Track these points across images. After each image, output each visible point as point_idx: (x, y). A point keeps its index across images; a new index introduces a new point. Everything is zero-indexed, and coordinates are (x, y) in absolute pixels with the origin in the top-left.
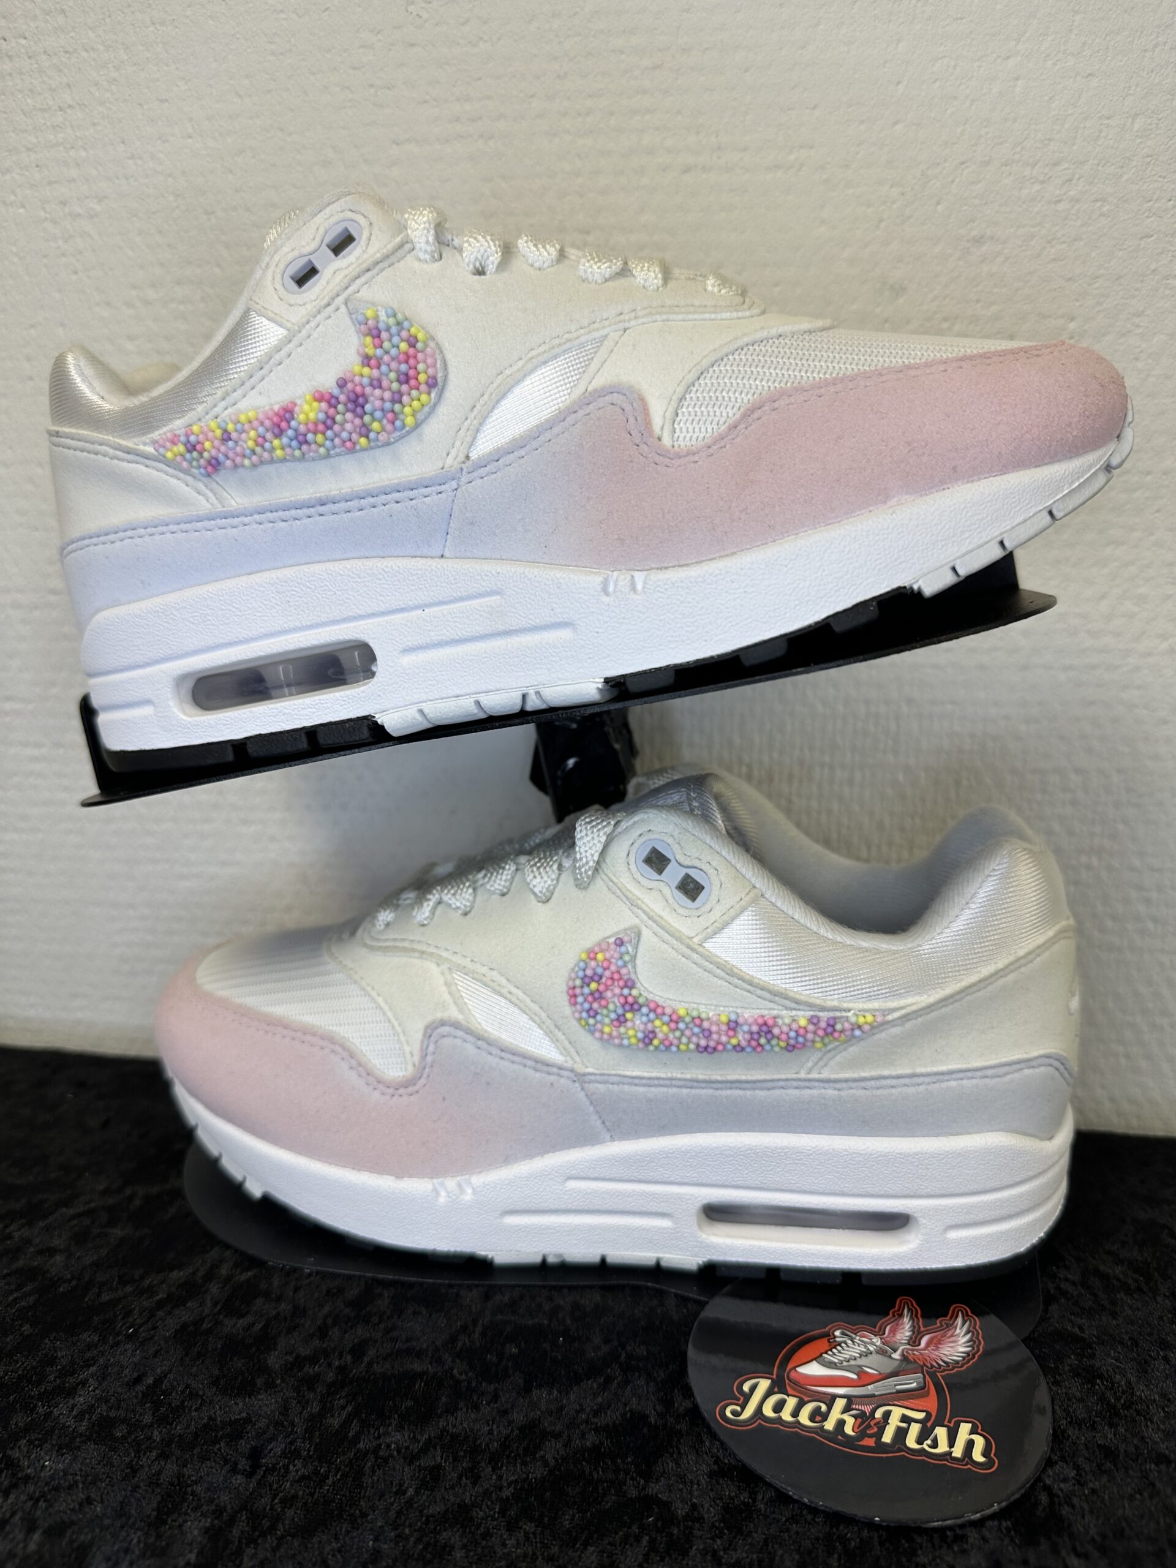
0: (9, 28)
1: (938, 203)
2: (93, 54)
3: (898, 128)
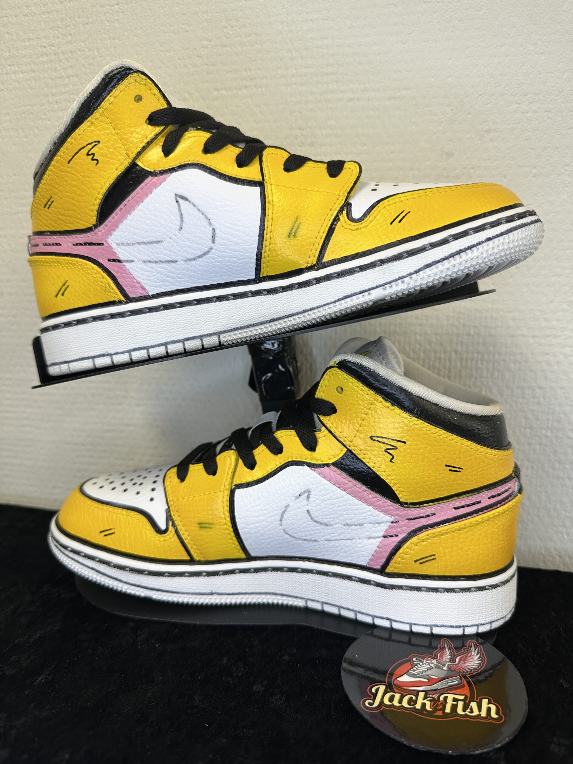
0: (47, 42)
1: (469, 114)
2: (83, 53)
3: (450, 79)
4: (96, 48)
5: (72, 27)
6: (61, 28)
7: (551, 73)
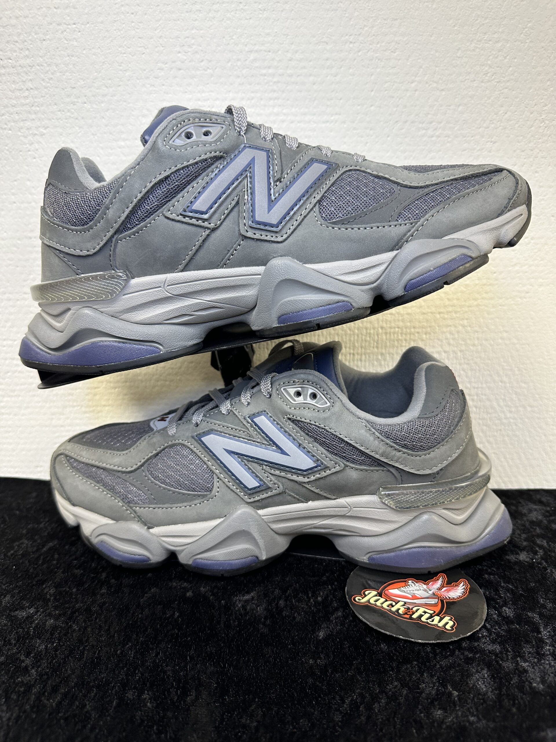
0: (4, 56)
2: (42, 68)
3: (372, 108)
4: (55, 64)
5: (30, 42)
6: (17, 42)
7: (450, 106)
